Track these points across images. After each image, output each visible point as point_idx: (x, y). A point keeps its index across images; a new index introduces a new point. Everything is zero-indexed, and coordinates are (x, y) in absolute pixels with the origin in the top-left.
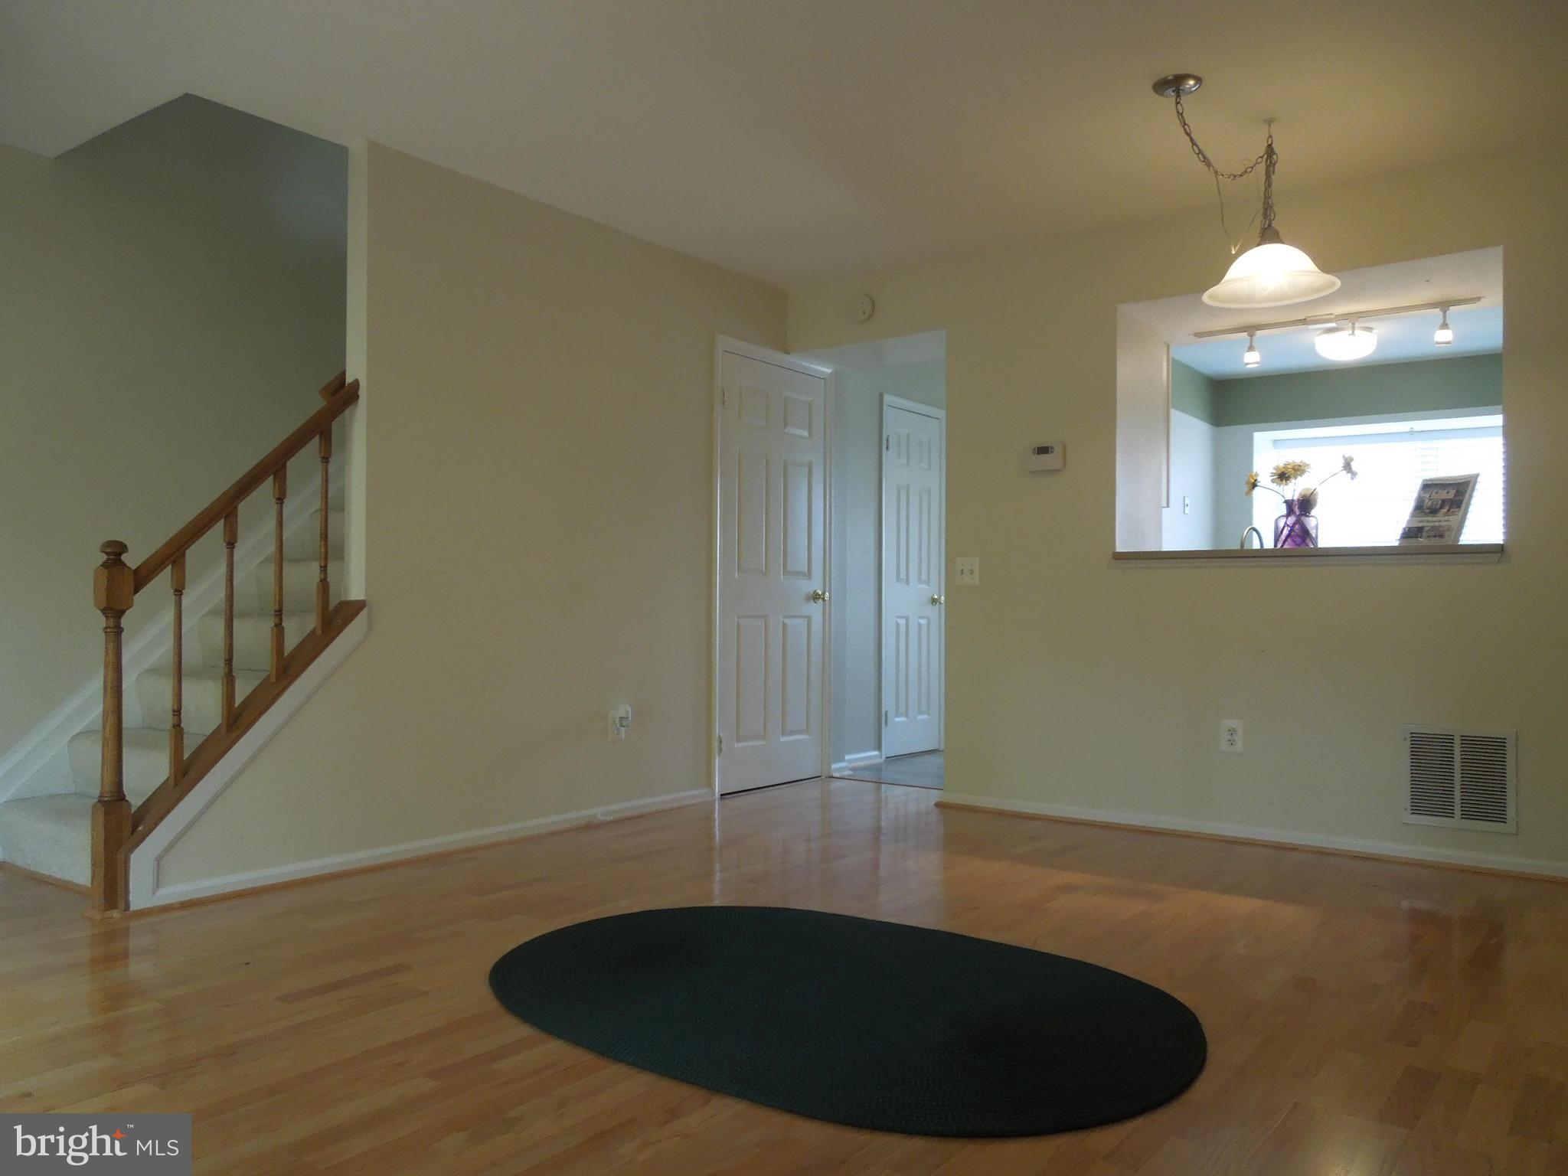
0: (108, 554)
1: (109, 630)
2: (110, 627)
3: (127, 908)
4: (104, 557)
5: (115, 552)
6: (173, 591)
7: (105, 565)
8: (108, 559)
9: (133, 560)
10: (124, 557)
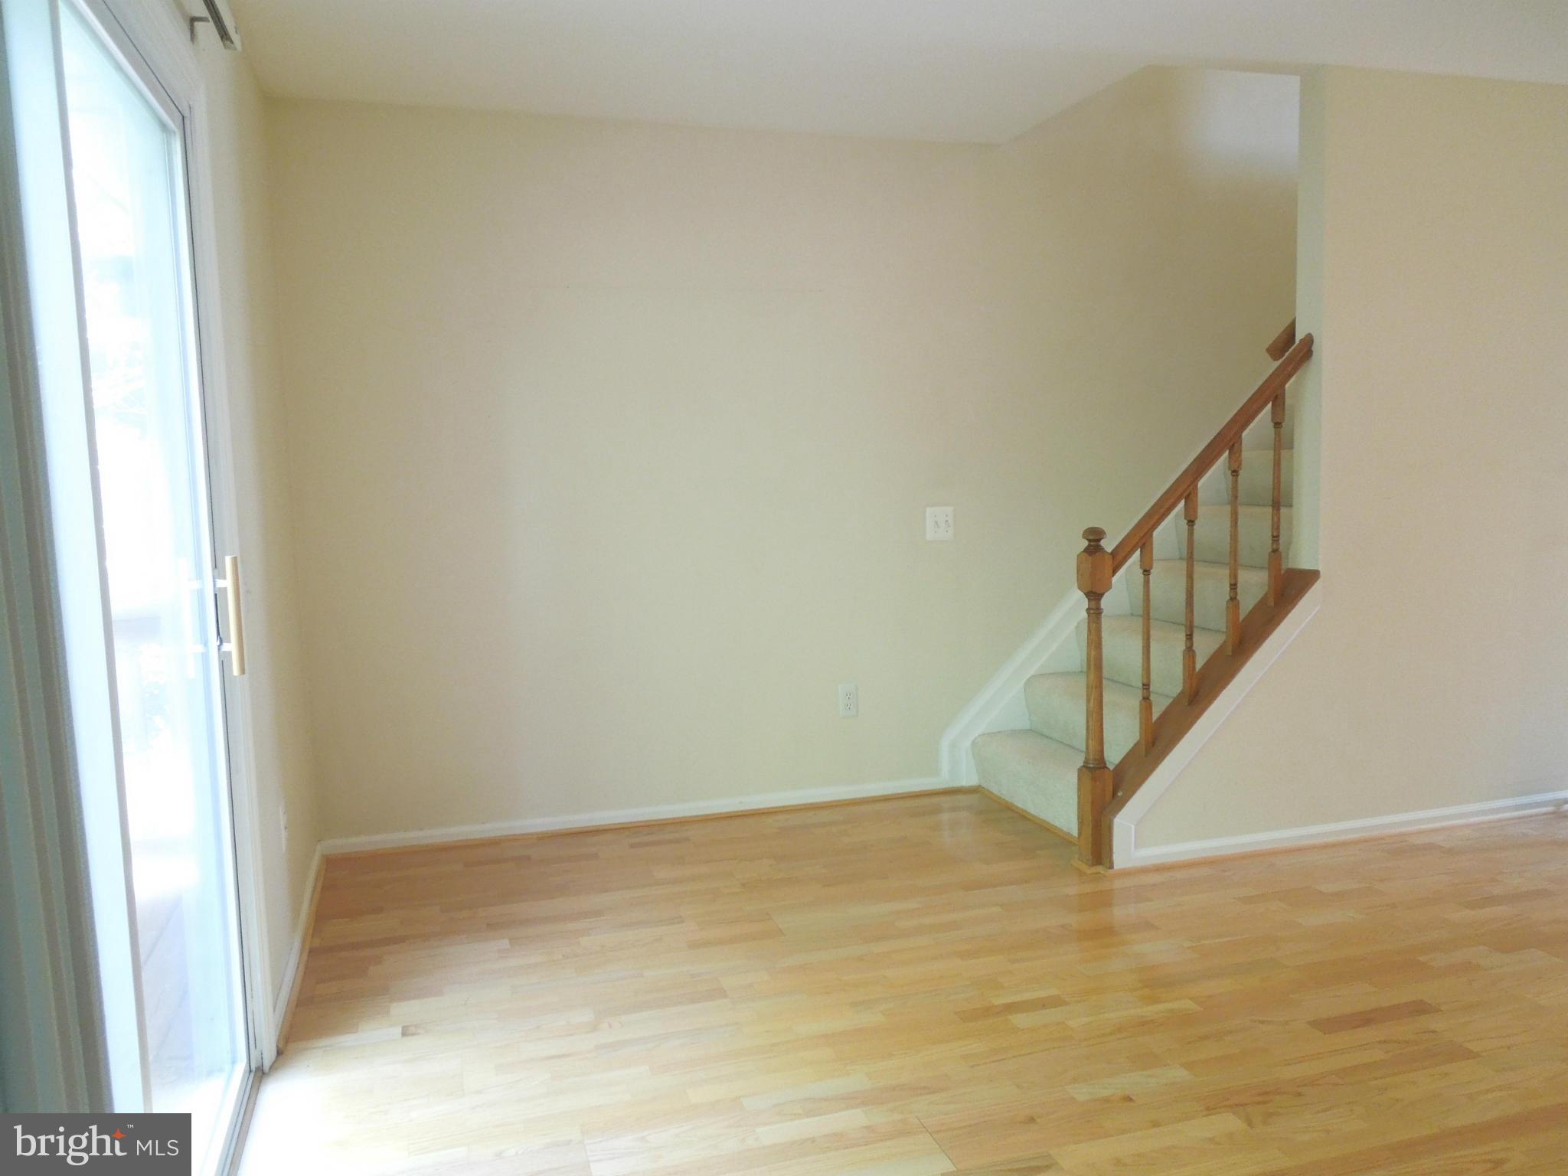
0: (1089, 541)
1: (1092, 611)
2: (1092, 609)
3: (1111, 867)
4: (1085, 543)
5: (1094, 537)
6: (1142, 571)
7: (1087, 550)
8: (1089, 546)
9: (1109, 545)
10: (1103, 543)
